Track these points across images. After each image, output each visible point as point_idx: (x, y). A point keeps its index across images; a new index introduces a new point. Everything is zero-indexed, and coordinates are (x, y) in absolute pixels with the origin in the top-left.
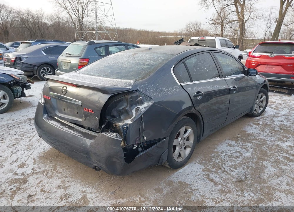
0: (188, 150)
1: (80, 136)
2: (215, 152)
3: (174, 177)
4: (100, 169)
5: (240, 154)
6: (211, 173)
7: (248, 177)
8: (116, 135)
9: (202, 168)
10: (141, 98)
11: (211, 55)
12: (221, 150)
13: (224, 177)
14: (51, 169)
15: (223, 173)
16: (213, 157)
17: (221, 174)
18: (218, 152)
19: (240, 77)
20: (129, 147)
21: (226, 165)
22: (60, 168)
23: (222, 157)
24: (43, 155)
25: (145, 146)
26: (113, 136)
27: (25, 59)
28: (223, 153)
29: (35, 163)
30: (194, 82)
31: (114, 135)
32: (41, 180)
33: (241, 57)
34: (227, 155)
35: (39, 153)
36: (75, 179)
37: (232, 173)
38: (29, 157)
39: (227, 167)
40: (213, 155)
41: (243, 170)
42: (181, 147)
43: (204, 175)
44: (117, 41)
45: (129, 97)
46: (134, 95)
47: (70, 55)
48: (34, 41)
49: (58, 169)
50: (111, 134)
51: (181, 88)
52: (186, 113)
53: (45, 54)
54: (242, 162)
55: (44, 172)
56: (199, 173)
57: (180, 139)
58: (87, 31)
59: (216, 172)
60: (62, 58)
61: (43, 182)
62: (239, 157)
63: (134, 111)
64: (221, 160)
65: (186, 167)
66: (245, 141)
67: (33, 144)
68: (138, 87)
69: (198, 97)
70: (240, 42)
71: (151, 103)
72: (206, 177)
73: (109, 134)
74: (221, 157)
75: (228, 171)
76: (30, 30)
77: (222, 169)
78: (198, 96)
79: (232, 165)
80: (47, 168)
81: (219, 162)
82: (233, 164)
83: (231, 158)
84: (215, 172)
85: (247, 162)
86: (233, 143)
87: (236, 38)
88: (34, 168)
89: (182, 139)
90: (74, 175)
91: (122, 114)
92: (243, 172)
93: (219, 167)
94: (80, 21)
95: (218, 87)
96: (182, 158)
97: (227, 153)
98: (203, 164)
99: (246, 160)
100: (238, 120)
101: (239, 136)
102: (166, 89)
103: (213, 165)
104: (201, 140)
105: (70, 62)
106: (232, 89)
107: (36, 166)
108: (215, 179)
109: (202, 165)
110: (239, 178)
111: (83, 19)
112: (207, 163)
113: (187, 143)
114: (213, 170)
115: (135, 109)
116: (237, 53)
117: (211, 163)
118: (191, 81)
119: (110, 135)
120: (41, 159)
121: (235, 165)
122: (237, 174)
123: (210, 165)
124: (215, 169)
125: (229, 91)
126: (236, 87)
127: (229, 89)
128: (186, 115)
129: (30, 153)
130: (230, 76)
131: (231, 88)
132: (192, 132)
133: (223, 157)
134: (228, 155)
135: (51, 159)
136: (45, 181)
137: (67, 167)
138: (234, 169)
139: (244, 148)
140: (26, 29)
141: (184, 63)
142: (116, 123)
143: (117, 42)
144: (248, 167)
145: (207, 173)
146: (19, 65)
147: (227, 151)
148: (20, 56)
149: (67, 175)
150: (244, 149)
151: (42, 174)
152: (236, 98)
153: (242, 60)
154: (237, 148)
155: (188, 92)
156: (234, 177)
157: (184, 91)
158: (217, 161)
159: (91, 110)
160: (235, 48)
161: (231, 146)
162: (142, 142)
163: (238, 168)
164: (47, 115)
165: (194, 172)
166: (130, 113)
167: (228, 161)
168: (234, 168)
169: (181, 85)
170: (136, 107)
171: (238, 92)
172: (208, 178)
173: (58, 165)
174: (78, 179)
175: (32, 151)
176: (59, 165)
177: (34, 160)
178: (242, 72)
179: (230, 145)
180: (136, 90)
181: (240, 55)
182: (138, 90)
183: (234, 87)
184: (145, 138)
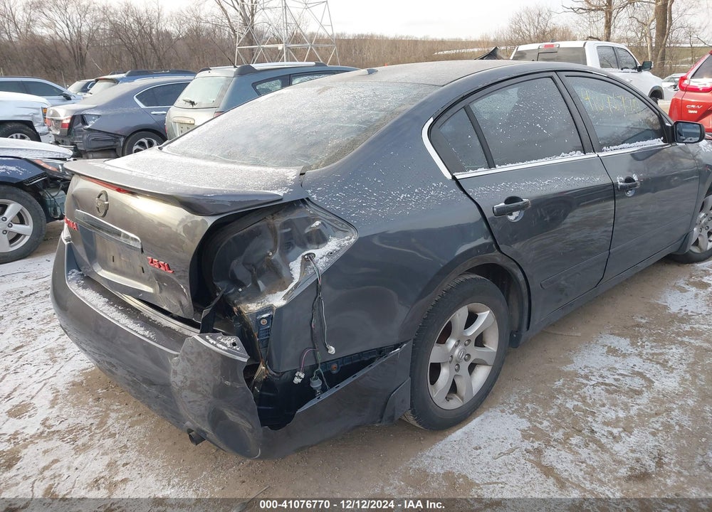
0: (481, 374)
1: (149, 338)
2: (566, 374)
3: (432, 457)
4: (202, 440)
5: (643, 382)
6: (548, 444)
7: (666, 464)
8: (234, 344)
9: (522, 427)
10: (317, 223)
11: (556, 83)
12: (586, 367)
13: (588, 461)
14: (92, 424)
15: (586, 445)
16: (559, 391)
17: (580, 451)
18: (576, 375)
19: (648, 148)
20: (280, 377)
21: (600, 419)
22: (117, 419)
23: (588, 391)
24: (82, 378)
25: (334, 372)
26: (224, 348)
27: (94, 120)
28: (593, 378)
29: (53, 403)
30: (499, 169)
31: (225, 345)
32: (55, 458)
33: (657, 94)
34: (602, 384)
35: (74, 373)
36: (146, 456)
37: (617, 447)
38: (45, 384)
39: (601, 426)
40: (559, 383)
41: (651, 438)
42: (457, 365)
43: (527, 451)
44: (314, 63)
45: (278, 221)
46: (295, 215)
47: (193, 103)
49: (110, 422)
50: (219, 341)
51: (455, 189)
52: (471, 263)
53: (142, 106)
54: (649, 411)
55: (70, 432)
56: (511, 444)
57: (452, 342)
59: (564, 442)
60: (176, 113)
61: (58, 465)
62: (639, 393)
63: (296, 267)
64: (584, 400)
65: (474, 424)
66: (661, 340)
67: (66, 347)
68: (309, 191)
69: (511, 214)
70: (657, 56)
71: (349, 240)
72: (530, 461)
73: (211, 341)
74: (585, 389)
75: (604, 440)
77: (586, 432)
78: (510, 212)
79: (617, 417)
80: (84, 420)
81: (576, 408)
82: (621, 414)
83: (613, 396)
84: (561, 443)
85: (666, 411)
86: (623, 344)
87: (644, 44)
88: (47, 419)
89: (459, 341)
90: (148, 443)
91: (260, 273)
92: (651, 442)
93: (575, 425)
94: (248, 21)
95: (578, 181)
96: (462, 399)
97: (603, 377)
98: (527, 414)
99: (663, 402)
100: (642, 272)
101: (644, 321)
102: (403, 192)
103: (557, 416)
104: (522, 340)
105: (192, 122)
106: (621, 186)
107: (55, 411)
108: (559, 466)
109: (524, 417)
110: (637, 466)
111: (253, 16)
112: (540, 410)
113: (476, 353)
114: (556, 435)
115: (300, 259)
116: (646, 82)
117: (551, 412)
118: (491, 165)
119: (215, 346)
120: (72, 392)
121: (626, 418)
122: (633, 451)
123: (549, 416)
124: (561, 431)
125: (612, 192)
126: (635, 178)
127: (614, 185)
128: (471, 271)
129: (51, 373)
130: (616, 147)
131: (619, 183)
132: (493, 319)
133: (591, 392)
134: (606, 384)
135: (99, 391)
136: (65, 462)
137: (135, 419)
138: (623, 435)
139: (658, 363)
140: (124, 48)
141: (467, 109)
142: (240, 303)
143: (314, 66)
144: (668, 427)
145: (536, 447)
146: (81, 136)
147: (605, 373)
148: (82, 113)
149: (129, 444)
150: (658, 366)
151: (62, 439)
152: (639, 208)
153: (659, 101)
154: (636, 360)
155: (476, 199)
156: (620, 463)
157: (465, 197)
158: (570, 405)
159: (164, 265)
160: (640, 69)
161: (617, 356)
162: (320, 361)
163: (636, 431)
164: (76, 271)
165: (498, 441)
166: (284, 273)
167: (603, 405)
168: (624, 430)
169: (454, 178)
170: (304, 254)
171: (640, 191)
172: (539, 465)
173: (114, 411)
174: (157, 457)
175: (57, 367)
176: (117, 411)
177: (54, 395)
178: (658, 134)
179: (613, 351)
180: (302, 200)
181: (655, 89)
182: (307, 199)
183: (629, 180)
184: (332, 350)
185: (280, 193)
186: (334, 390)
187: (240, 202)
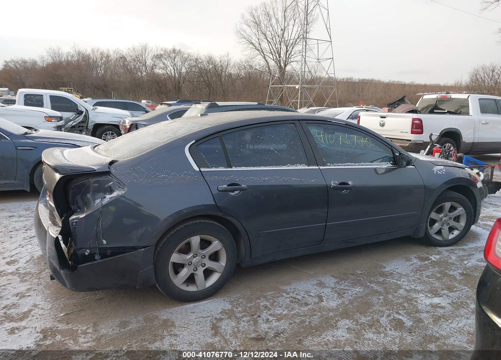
2: (280, 289)
3: (167, 312)
5: (317, 300)
6: (229, 317)
9: (225, 309)
10: (111, 183)
11: (296, 127)
12: (294, 289)
13: (240, 328)
15: (247, 322)
16: (265, 297)
17: (242, 323)
20: (79, 250)
21: (270, 312)
23: (281, 299)
25: (108, 254)
27: (142, 127)
30: (234, 169)
34: (292, 298)
37: (263, 325)
39: (267, 315)
42: (195, 268)
43: (215, 319)
45: (92, 180)
46: (101, 178)
48: (175, 102)
51: (198, 176)
56: (211, 314)
57: (190, 255)
58: (288, 86)
59: (239, 319)
62: (308, 305)
69: (232, 192)
71: (123, 192)
72: (212, 322)
76: (209, 85)
79: (281, 313)
81: (264, 305)
82: (285, 312)
83: (292, 304)
84: (237, 318)
89: (196, 254)
91: (86, 204)
92: (284, 327)
94: (282, 70)
96: (197, 287)
98: (235, 303)
101: (359, 273)
104: (247, 264)
108: (223, 327)
109: (232, 304)
110: (263, 335)
111: (285, 66)
112: (244, 303)
113: (210, 264)
114: (238, 315)
115: (100, 199)
117: (249, 305)
118: (229, 166)
122: (269, 328)
123: (246, 306)
124: (243, 314)
126: (350, 183)
127: (327, 185)
131: (333, 185)
132: (221, 247)
138: (274, 321)
139: (338, 293)
140: (204, 84)
144: (302, 322)
145: (222, 317)
147: (302, 293)
148: (137, 123)
150: (337, 295)
154: (327, 290)
155: (208, 182)
156: (256, 331)
163: (282, 321)
168: (277, 319)
169: (200, 170)
172: (215, 325)
179: (320, 284)
180: (106, 172)
182: (109, 172)
183: (344, 184)
184: (105, 242)
185: (95, 168)
186: (102, 260)
187: (75, 170)
